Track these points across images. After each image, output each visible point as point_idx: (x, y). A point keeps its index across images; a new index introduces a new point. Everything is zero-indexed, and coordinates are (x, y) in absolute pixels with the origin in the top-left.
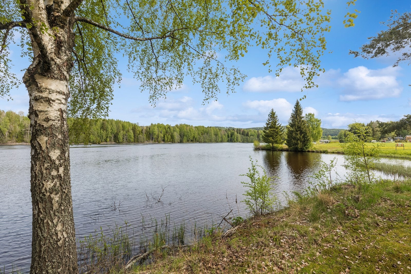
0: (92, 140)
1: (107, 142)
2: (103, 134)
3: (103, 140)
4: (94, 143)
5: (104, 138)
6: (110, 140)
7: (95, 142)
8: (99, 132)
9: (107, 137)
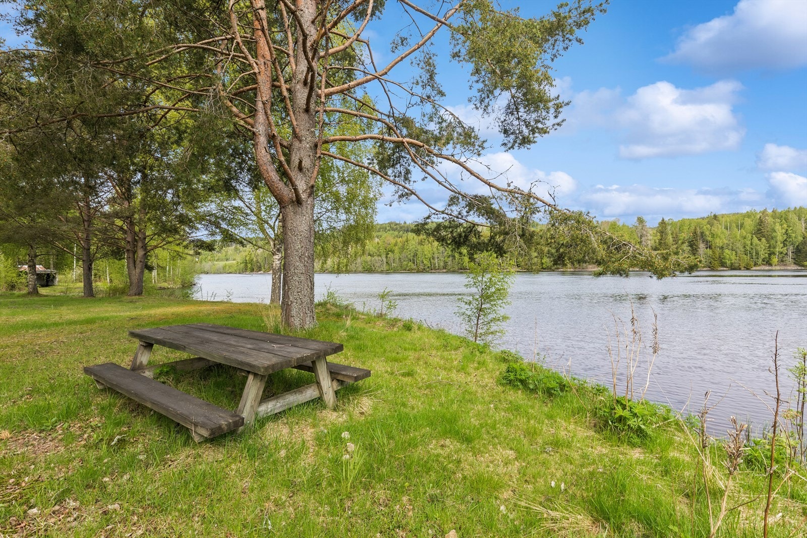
0: (728, 263)
1: (770, 265)
2: (759, 248)
3: (760, 261)
4: (733, 268)
5: (763, 257)
6: (782, 261)
7: (737, 265)
8: (749, 243)
9: (771, 254)
